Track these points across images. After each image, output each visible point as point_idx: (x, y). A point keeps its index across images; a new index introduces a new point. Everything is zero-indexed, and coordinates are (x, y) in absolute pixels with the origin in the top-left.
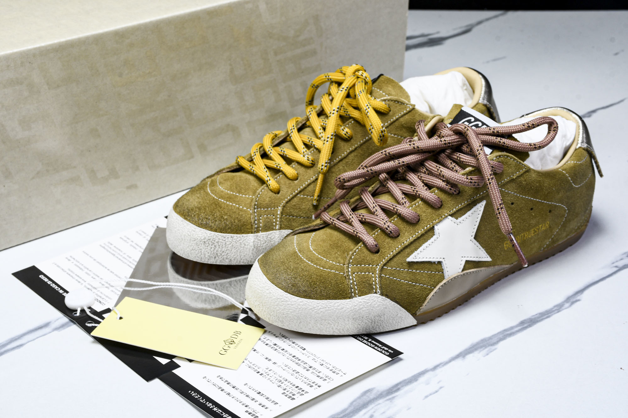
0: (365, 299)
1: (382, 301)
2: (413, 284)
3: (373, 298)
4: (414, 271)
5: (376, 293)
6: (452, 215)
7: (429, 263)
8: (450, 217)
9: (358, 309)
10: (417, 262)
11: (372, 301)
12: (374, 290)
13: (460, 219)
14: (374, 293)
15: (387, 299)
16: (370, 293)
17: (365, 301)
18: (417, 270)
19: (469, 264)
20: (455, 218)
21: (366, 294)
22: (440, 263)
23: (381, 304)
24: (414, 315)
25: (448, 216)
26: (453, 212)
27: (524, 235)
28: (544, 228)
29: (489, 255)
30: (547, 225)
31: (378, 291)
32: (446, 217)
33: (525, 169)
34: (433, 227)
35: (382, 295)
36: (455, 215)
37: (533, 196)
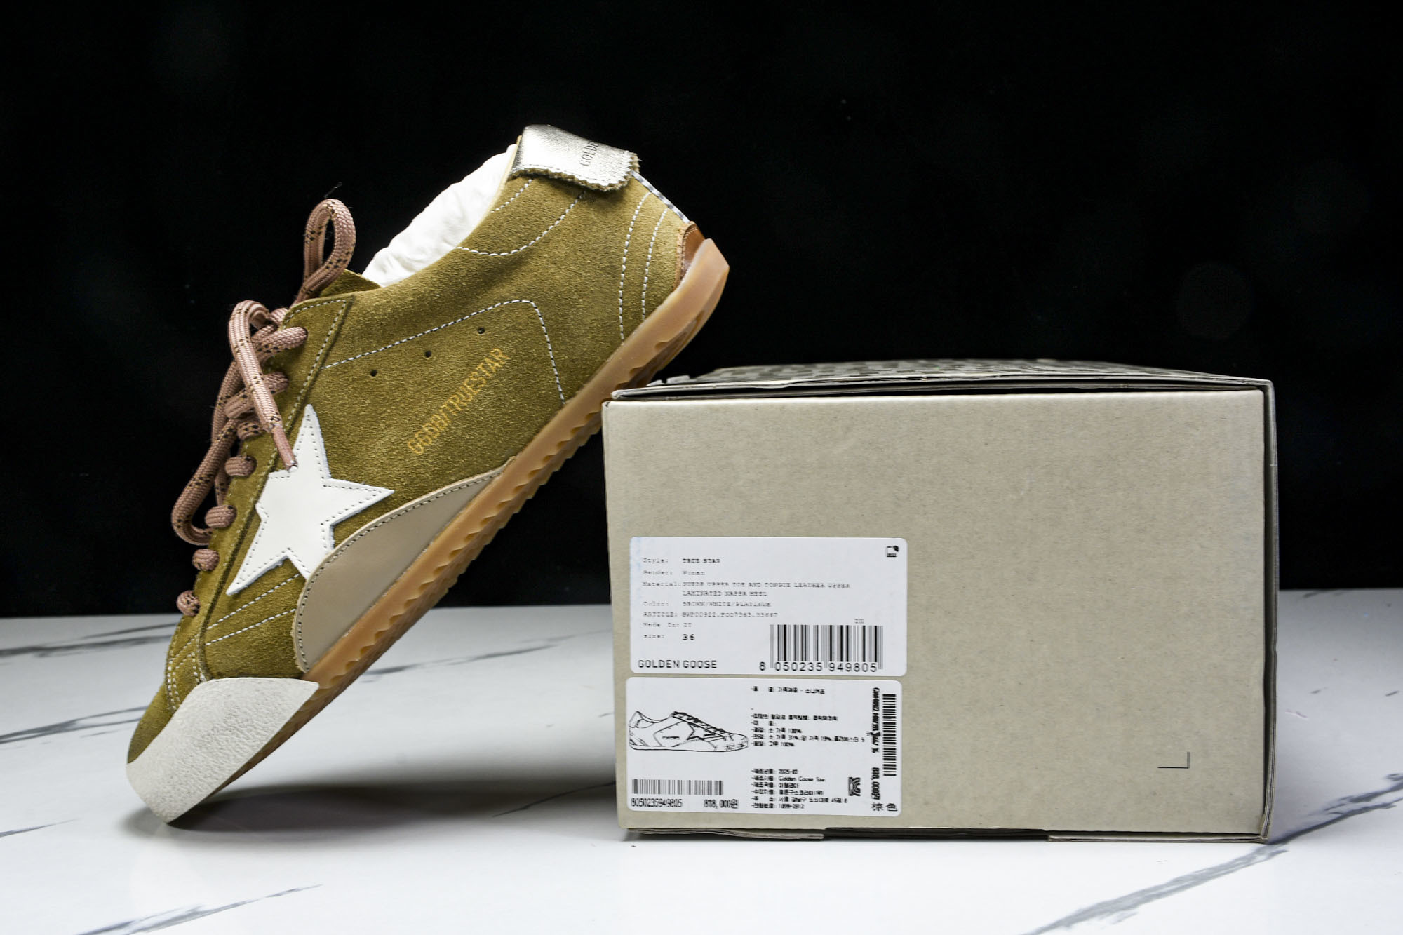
0: (189, 702)
1: (213, 690)
3: (198, 694)
4: (250, 603)
5: (201, 681)
6: (273, 470)
7: (269, 572)
8: (271, 475)
9: (189, 726)
10: (250, 586)
11: (200, 698)
12: (197, 679)
14: (198, 684)
15: (218, 680)
16: (192, 688)
17: (190, 705)
18: (254, 598)
19: (340, 528)
20: (282, 470)
21: (190, 690)
23: (215, 694)
24: (300, 676)
25: (267, 474)
26: (271, 462)
27: (449, 405)
28: (497, 364)
29: (383, 486)
30: (501, 356)
31: (202, 677)
32: (266, 478)
33: (345, 303)
34: (254, 509)
35: (212, 678)
36: (279, 465)
37: (409, 332)
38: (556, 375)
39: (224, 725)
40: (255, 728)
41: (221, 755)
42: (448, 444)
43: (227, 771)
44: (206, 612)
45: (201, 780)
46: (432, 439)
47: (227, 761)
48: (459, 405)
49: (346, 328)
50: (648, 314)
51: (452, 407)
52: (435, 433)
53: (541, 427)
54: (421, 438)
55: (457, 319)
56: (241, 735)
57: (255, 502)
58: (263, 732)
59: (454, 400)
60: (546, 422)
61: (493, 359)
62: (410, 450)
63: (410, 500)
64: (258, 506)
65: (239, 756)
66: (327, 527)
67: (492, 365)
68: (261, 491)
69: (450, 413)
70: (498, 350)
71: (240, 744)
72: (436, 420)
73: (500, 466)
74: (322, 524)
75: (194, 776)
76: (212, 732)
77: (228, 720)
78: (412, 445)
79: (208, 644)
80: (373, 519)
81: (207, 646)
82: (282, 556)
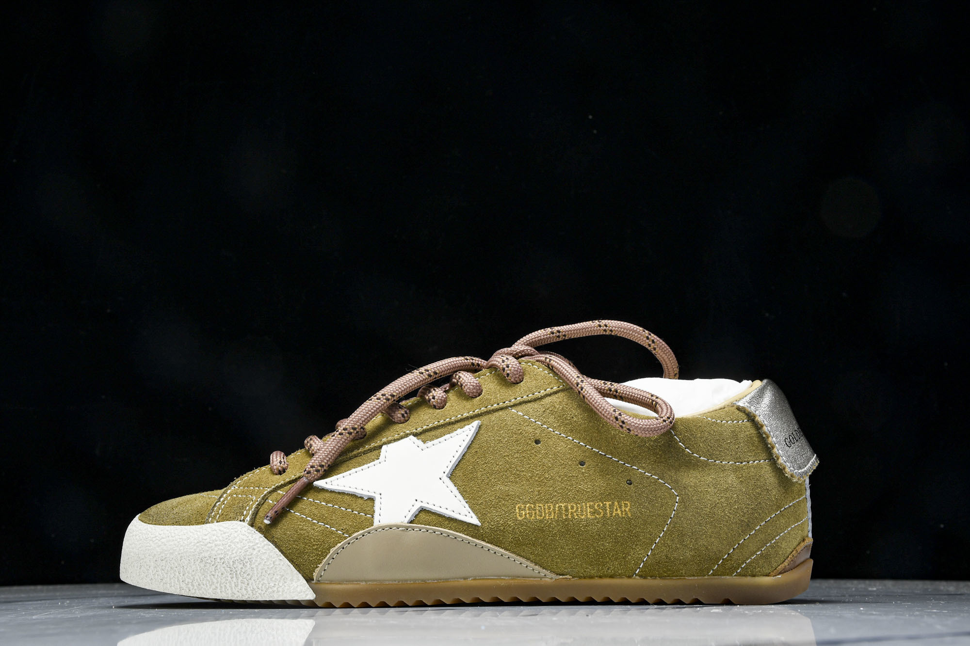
0: (223, 527)
1: (246, 534)
2: (315, 521)
3: (234, 527)
4: (323, 503)
5: (244, 521)
6: (415, 435)
7: (354, 496)
8: (411, 437)
9: (208, 540)
10: (332, 492)
11: (233, 530)
12: (243, 517)
13: (430, 444)
14: (241, 521)
15: (256, 532)
16: (234, 519)
17: (222, 529)
18: (327, 502)
19: (423, 515)
20: (423, 441)
21: (230, 519)
22: (371, 500)
23: (246, 538)
24: (309, 579)
25: (410, 434)
26: (420, 430)
27: (566, 507)
28: (619, 512)
29: (476, 514)
30: (627, 509)
31: (248, 518)
32: (407, 435)
33: (564, 386)
34: (380, 447)
35: (252, 525)
36: (423, 436)
37: (584, 440)
38: (648, 555)
39: (231, 563)
40: (248, 584)
41: (209, 578)
42: (542, 530)
43: (201, 592)
44: (288, 480)
45: (178, 580)
46: (535, 517)
47: (209, 586)
48: (572, 513)
49: (548, 400)
50: (739, 575)
51: (567, 510)
52: (541, 516)
53: (606, 576)
54: (529, 509)
55: (621, 460)
56: (234, 579)
57: (385, 443)
58: (250, 592)
59: (572, 508)
60: (612, 577)
61: (620, 507)
62: (515, 510)
63: (484, 541)
64: (384, 447)
65: (218, 590)
66: (418, 506)
67: (616, 510)
68: (395, 440)
69: (561, 513)
70: (629, 504)
71: (228, 584)
72: (549, 508)
73: (557, 574)
74: (416, 500)
75: (177, 574)
76: (219, 560)
77: (236, 562)
78: (519, 508)
79: (271, 502)
80: (451, 529)
81: (268, 502)
82: (371, 494)
